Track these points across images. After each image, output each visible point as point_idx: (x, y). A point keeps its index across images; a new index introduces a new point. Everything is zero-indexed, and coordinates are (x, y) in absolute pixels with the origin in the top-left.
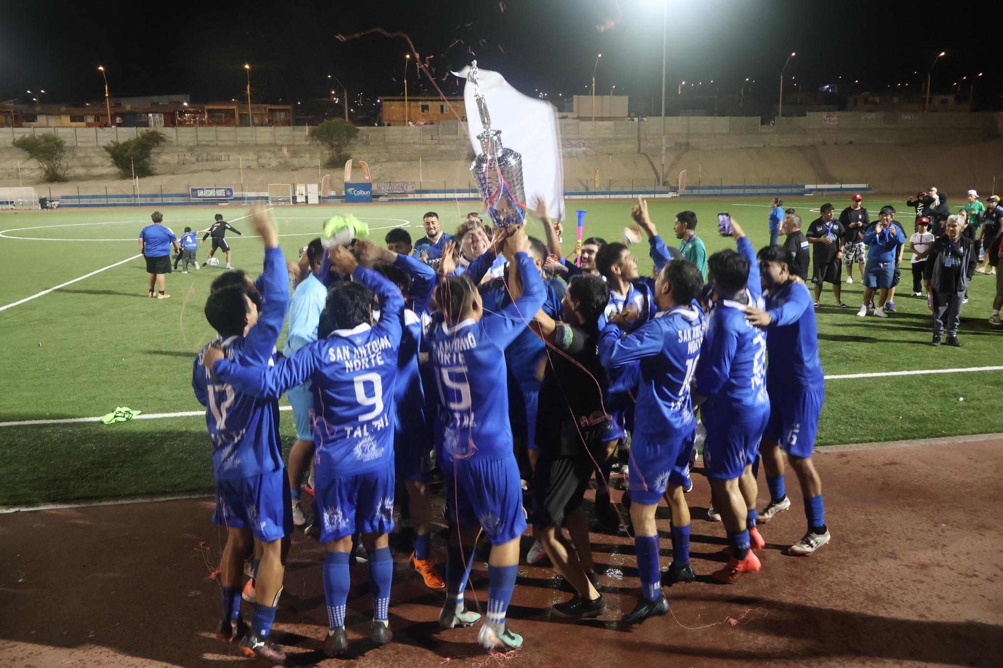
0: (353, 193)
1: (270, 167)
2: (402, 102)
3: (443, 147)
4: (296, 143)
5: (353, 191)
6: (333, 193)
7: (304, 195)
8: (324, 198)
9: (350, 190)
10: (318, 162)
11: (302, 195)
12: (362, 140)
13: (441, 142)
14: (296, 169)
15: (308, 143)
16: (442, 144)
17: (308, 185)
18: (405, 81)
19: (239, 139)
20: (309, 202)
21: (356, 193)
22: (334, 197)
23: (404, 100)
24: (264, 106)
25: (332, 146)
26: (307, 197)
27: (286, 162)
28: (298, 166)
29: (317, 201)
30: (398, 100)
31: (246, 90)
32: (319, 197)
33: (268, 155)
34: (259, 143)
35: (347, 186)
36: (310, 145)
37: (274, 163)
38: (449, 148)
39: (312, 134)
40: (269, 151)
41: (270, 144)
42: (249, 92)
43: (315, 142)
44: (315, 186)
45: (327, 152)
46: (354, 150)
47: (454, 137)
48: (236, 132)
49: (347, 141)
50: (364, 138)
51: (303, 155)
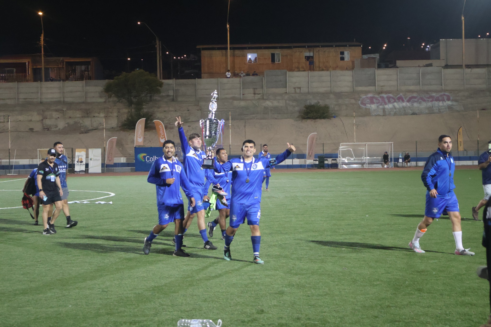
0: (145, 159)
1: (57, 129)
2: (224, 51)
3: (268, 103)
4: (89, 100)
5: (144, 157)
6: (123, 160)
7: (84, 163)
8: (108, 166)
9: (141, 156)
10: (114, 122)
11: (81, 162)
12: (168, 96)
13: (265, 97)
14: (87, 131)
15: (102, 100)
16: (266, 100)
17: (90, 150)
18: (228, 26)
19: (22, 96)
20: (90, 171)
21: (148, 159)
22: (123, 165)
23: (226, 49)
24: (61, 59)
25: (130, 103)
26: (87, 165)
27: (76, 123)
28: (90, 128)
29: (99, 170)
30: (219, 49)
31: (40, 40)
32: (103, 165)
33: (55, 115)
34: (44, 100)
35: (138, 150)
36: (105, 102)
37: (61, 124)
38: (276, 103)
39: (108, 90)
40: (56, 111)
41: (58, 103)
42: (42, 43)
43: (111, 99)
44: (99, 151)
45: (126, 111)
46: (159, 108)
47: (282, 90)
48: (18, 88)
49: (151, 97)
50: (171, 93)
51: (96, 115)
